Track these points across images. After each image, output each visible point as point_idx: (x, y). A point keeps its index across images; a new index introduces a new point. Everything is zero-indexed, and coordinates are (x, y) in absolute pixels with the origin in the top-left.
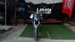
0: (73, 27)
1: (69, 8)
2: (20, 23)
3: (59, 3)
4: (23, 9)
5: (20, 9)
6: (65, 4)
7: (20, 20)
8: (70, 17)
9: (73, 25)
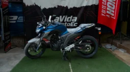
0: (120, 50)
1: (110, 15)
2: (17, 46)
3: (92, 6)
4: (21, 19)
5: (15, 18)
6: (103, 7)
7: (15, 41)
8: (114, 32)
9: (120, 47)
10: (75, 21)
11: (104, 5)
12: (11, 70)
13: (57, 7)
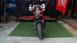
0: (66, 24)
1: (63, 6)
6: (59, 1)
10: (44, 8)
12: (11, 32)
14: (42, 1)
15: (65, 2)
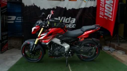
2: (13, 47)
3: (90, 8)
6: (101, 9)
9: (118, 49)
11: (101, 7)
13: (55, 8)
14: (69, 10)
15: (111, 11)
